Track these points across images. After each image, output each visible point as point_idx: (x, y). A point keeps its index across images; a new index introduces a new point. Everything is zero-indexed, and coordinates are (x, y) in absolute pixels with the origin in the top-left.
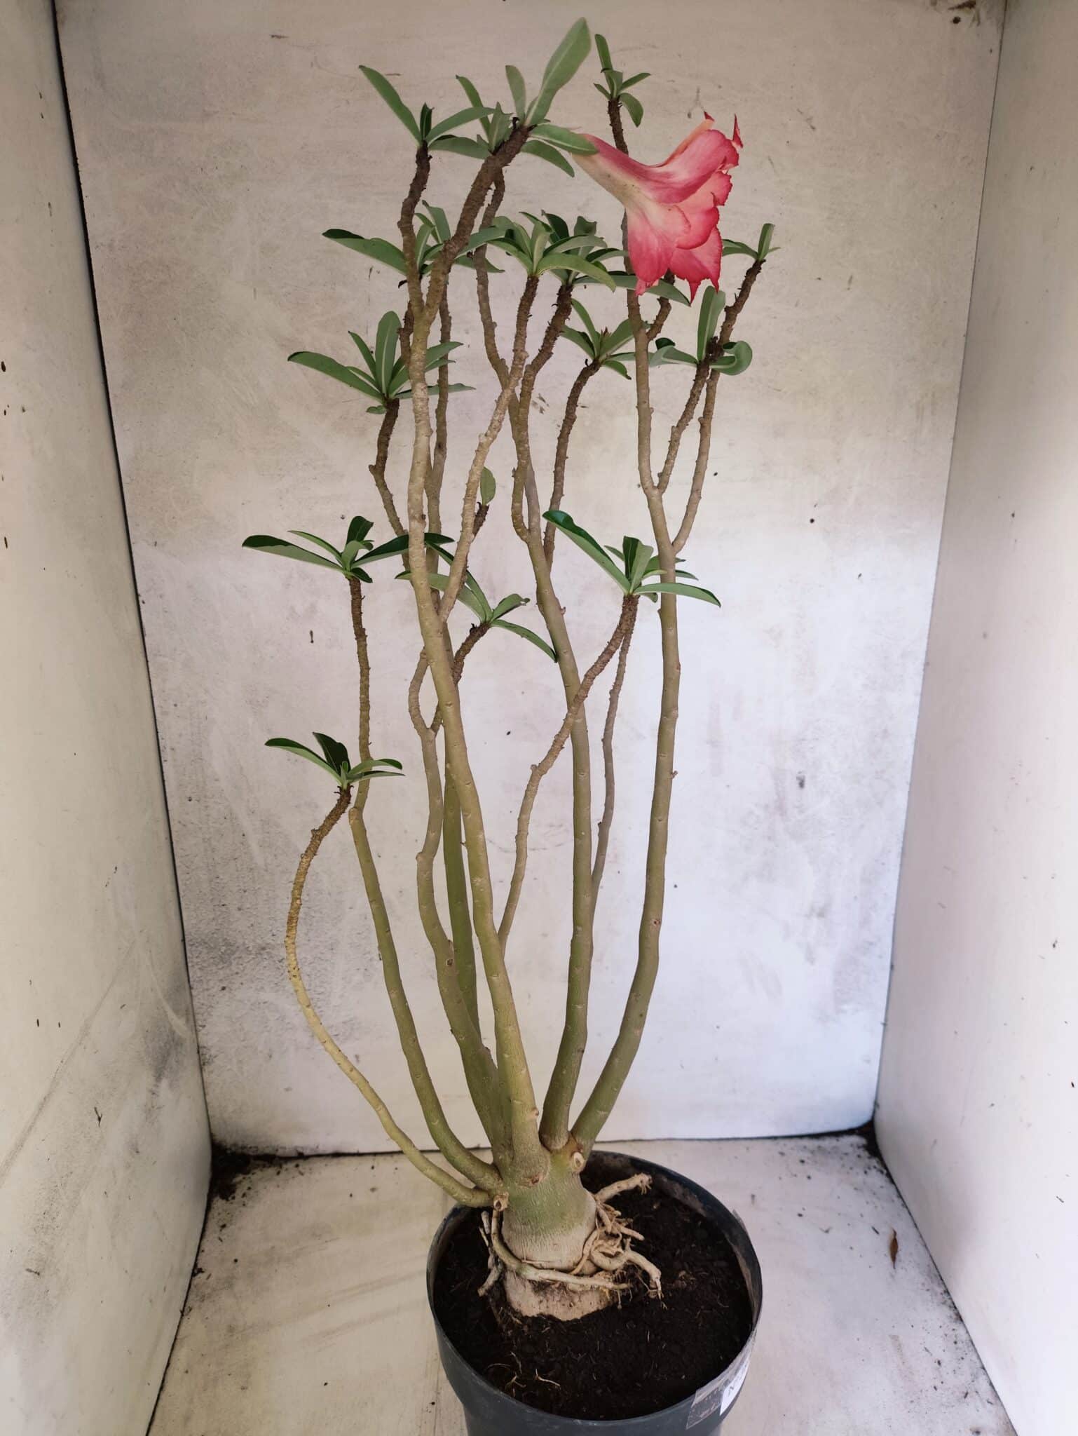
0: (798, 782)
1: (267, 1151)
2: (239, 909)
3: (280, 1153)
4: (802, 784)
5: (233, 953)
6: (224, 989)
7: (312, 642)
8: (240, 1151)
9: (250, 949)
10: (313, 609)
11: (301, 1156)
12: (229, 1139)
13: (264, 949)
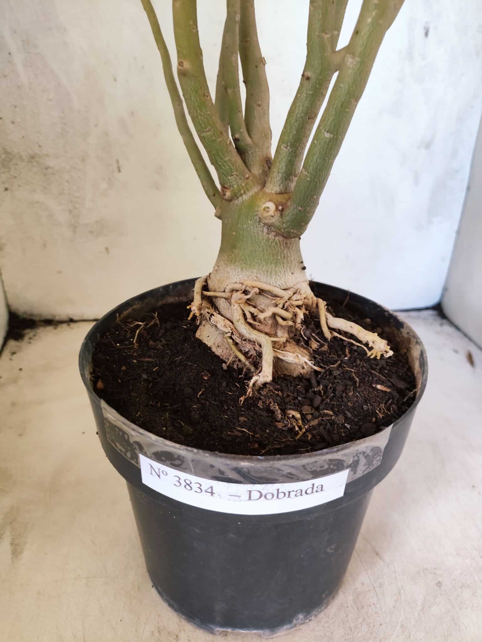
0: (423, 32)
1: (49, 317)
2: (13, 123)
3: (57, 318)
4: (426, 34)
5: (11, 160)
6: (6, 189)
8: (29, 318)
9: (24, 157)
11: (71, 321)
12: (21, 310)
13: (33, 157)
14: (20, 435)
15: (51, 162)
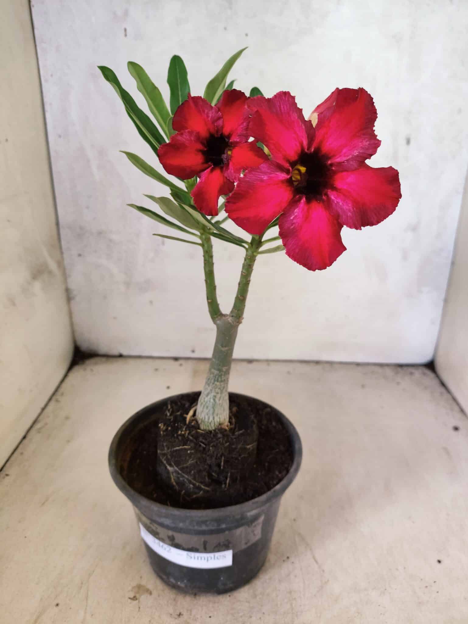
0: (404, 142)
2: (88, 208)
3: (111, 353)
4: (408, 143)
5: (84, 234)
6: (80, 255)
7: (126, 35)
9: (94, 233)
10: (126, 13)
11: (121, 356)
12: (84, 346)
13: (100, 233)
14: (68, 441)
15: (114, 237)
